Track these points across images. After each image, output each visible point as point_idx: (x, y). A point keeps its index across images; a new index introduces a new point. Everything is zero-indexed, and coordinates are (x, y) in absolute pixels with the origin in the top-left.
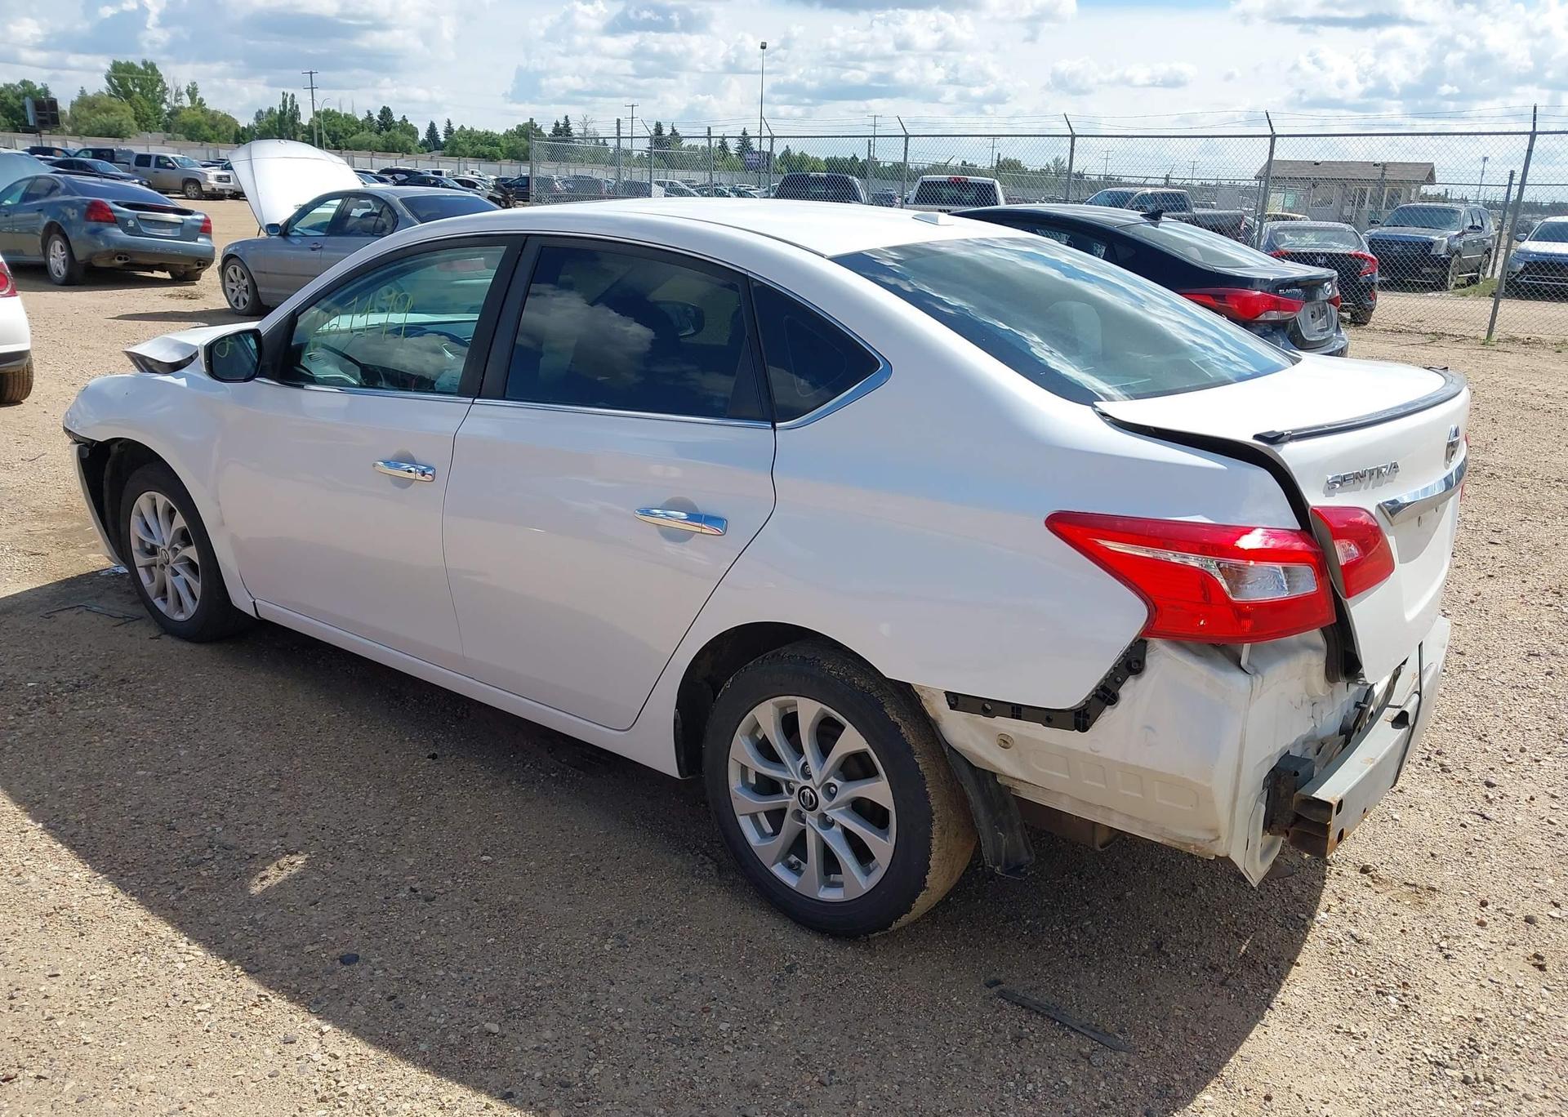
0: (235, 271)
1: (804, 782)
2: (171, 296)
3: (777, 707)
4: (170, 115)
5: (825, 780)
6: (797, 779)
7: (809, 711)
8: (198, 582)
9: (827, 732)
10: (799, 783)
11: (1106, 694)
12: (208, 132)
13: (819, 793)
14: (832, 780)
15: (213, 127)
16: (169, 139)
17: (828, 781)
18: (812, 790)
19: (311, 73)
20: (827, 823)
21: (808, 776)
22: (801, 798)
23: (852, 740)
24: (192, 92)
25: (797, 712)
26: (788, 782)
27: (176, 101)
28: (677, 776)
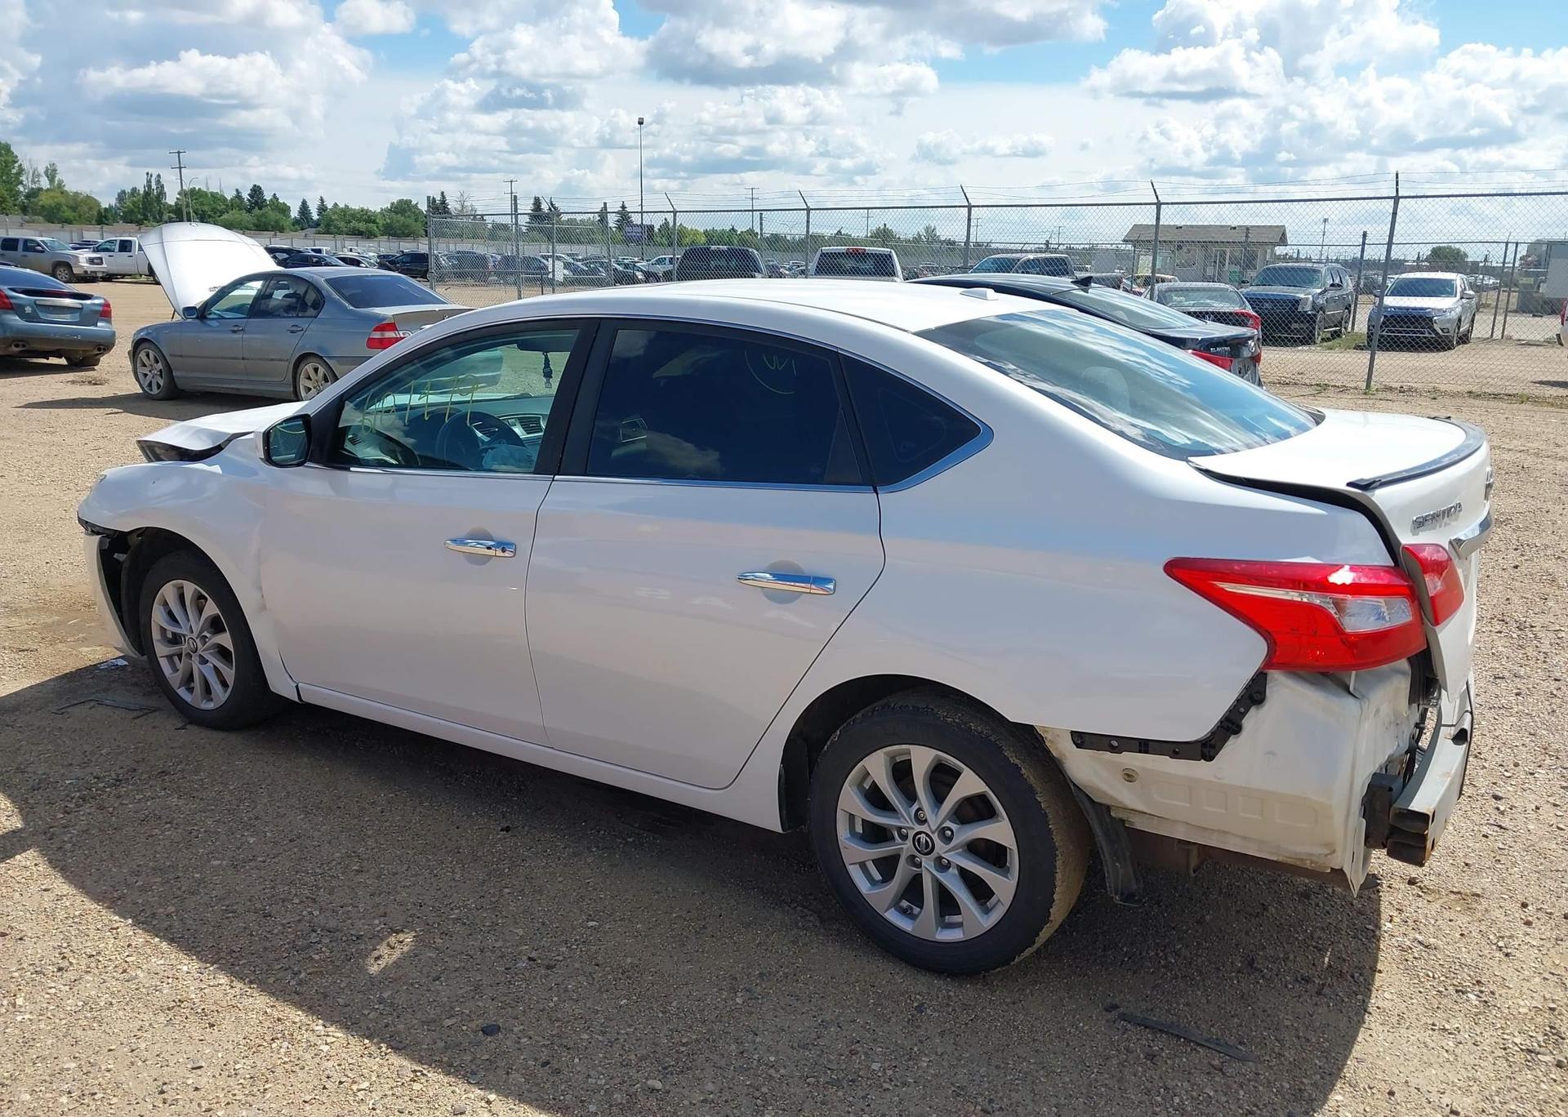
0: (148, 356)
1: (918, 828)
2: (73, 382)
3: (888, 756)
4: (28, 196)
5: (941, 824)
6: (912, 826)
7: (922, 758)
8: (231, 669)
9: (942, 779)
10: (913, 828)
11: (1230, 725)
12: (68, 214)
13: (935, 837)
14: (948, 824)
15: (74, 209)
16: (28, 222)
17: (944, 825)
18: (927, 835)
19: (179, 153)
20: (942, 865)
21: (923, 822)
22: (917, 844)
23: (969, 784)
24: (51, 174)
25: (910, 760)
26: (899, 829)
27: (33, 182)
28: (780, 831)
